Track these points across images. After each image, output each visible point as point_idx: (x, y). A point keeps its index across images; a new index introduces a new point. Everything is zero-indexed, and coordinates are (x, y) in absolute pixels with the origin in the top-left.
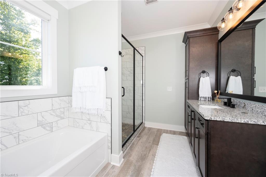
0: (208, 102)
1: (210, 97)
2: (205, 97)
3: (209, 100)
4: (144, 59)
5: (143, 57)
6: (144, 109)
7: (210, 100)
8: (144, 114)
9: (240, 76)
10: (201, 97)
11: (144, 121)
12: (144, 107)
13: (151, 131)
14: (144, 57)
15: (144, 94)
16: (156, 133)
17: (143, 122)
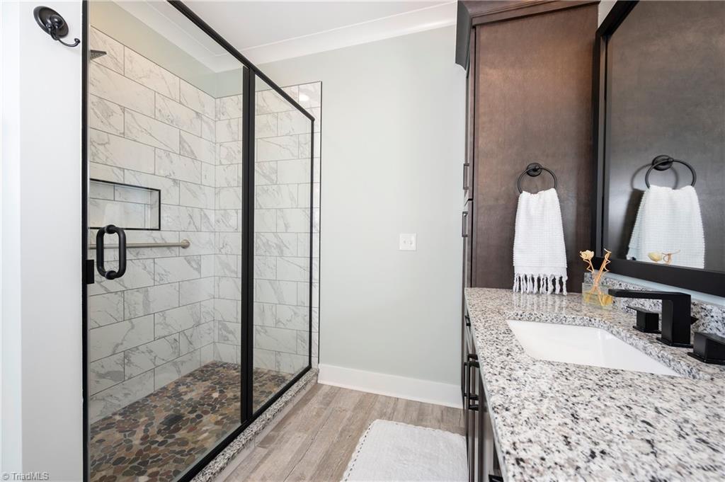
0: (550, 298)
1: (561, 278)
2: (539, 280)
3: (554, 290)
4: (317, 129)
5: (313, 120)
6: (315, 315)
7: (561, 290)
8: (315, 336)
9: (693, 184)
10: (522, 277)
11: (314, 360)
12: (315, 310)
13: (332, 405)
14: (317, 123)
15: (315, 262)
16: (348, 414)
17: (313, 366)
